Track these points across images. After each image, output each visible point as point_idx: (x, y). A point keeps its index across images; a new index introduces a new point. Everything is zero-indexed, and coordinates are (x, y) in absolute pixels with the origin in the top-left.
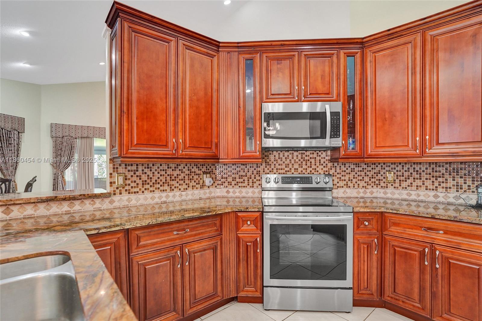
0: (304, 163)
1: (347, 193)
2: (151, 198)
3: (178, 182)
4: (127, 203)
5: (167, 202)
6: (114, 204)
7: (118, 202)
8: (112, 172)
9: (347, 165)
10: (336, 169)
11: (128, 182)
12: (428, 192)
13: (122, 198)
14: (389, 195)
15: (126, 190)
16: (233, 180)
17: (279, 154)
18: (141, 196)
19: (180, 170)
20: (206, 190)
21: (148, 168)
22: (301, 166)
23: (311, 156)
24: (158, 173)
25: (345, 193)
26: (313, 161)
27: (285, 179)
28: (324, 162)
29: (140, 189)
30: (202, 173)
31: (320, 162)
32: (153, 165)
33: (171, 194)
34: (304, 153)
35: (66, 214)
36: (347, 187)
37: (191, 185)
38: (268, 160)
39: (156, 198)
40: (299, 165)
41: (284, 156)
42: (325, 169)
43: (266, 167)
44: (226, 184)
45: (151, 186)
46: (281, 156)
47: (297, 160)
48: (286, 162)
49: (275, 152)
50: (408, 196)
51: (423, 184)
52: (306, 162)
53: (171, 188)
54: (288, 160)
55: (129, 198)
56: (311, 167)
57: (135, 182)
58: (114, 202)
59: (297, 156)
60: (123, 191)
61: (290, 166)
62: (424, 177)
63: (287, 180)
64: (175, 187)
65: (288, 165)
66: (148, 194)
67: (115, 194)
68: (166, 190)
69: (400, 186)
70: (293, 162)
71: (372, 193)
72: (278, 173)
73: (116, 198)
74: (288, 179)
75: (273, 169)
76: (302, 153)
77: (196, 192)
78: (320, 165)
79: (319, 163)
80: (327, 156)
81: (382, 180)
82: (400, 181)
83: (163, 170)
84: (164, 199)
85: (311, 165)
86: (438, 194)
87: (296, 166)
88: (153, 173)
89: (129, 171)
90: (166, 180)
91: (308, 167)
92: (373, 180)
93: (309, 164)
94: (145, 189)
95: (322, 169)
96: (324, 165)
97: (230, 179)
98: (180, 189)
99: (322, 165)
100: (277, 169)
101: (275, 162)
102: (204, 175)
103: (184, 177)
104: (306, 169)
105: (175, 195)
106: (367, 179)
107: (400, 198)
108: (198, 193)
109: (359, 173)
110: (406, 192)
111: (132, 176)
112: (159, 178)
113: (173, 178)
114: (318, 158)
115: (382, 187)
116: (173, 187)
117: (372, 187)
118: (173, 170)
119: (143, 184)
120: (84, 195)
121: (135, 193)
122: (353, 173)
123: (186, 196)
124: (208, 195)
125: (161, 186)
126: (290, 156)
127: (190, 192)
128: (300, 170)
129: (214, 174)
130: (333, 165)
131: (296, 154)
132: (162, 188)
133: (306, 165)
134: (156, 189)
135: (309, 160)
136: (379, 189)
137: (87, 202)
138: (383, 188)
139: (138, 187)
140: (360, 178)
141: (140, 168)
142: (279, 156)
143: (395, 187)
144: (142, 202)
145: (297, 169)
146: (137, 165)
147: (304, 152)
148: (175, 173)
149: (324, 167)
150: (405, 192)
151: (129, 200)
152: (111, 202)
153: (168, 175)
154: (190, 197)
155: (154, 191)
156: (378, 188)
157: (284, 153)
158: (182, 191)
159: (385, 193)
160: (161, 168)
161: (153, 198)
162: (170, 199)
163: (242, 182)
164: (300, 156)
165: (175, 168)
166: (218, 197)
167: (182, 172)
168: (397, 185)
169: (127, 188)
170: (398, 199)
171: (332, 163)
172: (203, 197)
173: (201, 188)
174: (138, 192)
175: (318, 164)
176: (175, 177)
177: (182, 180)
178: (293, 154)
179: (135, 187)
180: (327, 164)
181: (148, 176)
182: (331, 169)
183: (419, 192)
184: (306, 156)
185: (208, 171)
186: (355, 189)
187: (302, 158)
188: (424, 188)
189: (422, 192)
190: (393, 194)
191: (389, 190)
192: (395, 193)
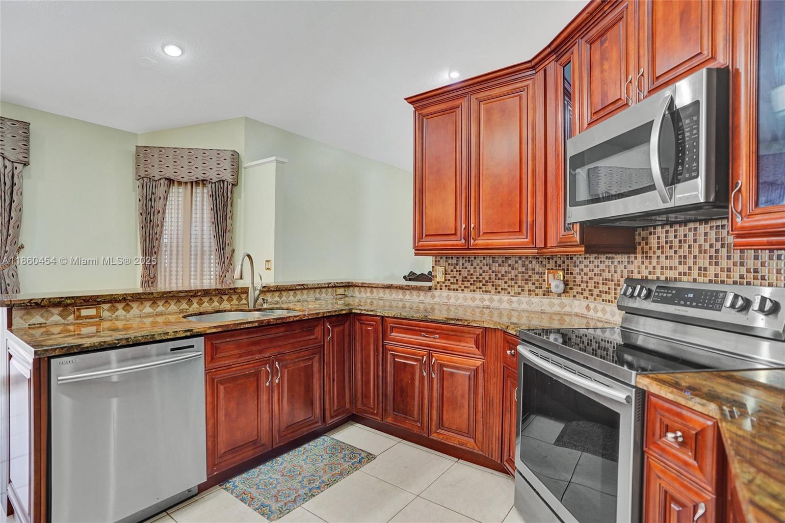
2: (471, 299)
3: (506, 283)
4: (447, 301)
5: (491, 307)
6: (435, 300)
7: (438, 297)
8: (434, 265)
11: (448, 277)
13: (442, 293)
15: (446, 286)
16: (595, 287)
17: (667, 232)
18: (460, 295)
19: (509, 265)
20: (553, 300)
21: (469, 261)
22: (714, 260)
24: (481, 268)
27: (661, 292)
29: (459, 287)
30: (546, 271)
32: (475, 258)
33: (496, 297)
35: (400, 301)
37: (526, 288)
38: (646, 248)
39: (477, 300)
40: (711, 258)
43: (643, 263)
44: (586, 293)
45: (471, 284)
46: (671, 235)
47: (705, 246)
48: (681, 252)
49: (659, 229)
53: (496, 289)
54: (685, 246)
55: (449, 295)
57: (455, 277)
58: (435, 297)
59: (706, 234)
60: (444, 287)
61: (690, 262)
63: (665, 295)
64: (502, 289)
65: (685, 257)
66: (468, 294)
67: (436, 289)
68: (490, 292)
70: (696, 251)
73: (437, 293)
74: (667, 293)
75: (654, 268)
76: (717, 227)
77: (535, 300)
83: (487, 265)
84: (487, 303)
87: (703, 262)
88: (475, 268)
89: (449, 264)
90: (490, 279)
94: (465, 287)
97: (591, 285)
98: (509, 293)
101: (659, 253)
102: (549, 275)
103: (516, 276)
104: (729, 270)
105: (501, 299)
108: (538, 303)
111: (452, 271)
112: (480, 275)
113: (500, 276)
116: (499, 289)
118: (499, 265)
119: (463, 281)
120: (409, 286)
121: (454, 290)
123: (519, 304)
124: (557, 309)
125: (483, 285)
127: (524, 298)
128: (712, 270)
129: (571, 274)
132: (484, 288)
133: (729, 258)
134: (477, 288)
137: (415, 293)
139: (457, 284)
141: (461, 261)
142: (667, 237)
144: (461, 301)
145: (705, 269)
146: (458, 258)
148: (503, 270)
151: (448, 298)
152: (433, 297)
153: (493, 272)
154: (524, 306)
155: (474, 291)
157: (676, 230)
158: (511, 296)
160: (484, 261)
161: (473, 299)
162: (495, 304)
163: (606, 292)
164: (712, 235)
165: (503, 262)
166: (576, 315)
167: (513, 269)
169: (447, 283)
172: (547, 309)
173: (544, 295)
174: (457, 290)
176: (502, 275)
177: (512, 279)
179: (454, 284)
181: (469, 271)
185: (558, 268)
187: (717, 240)
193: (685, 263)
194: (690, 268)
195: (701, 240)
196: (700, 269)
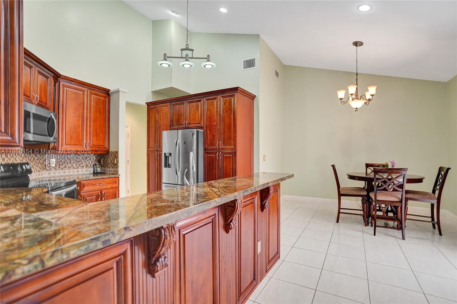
12: (74, 169)
14: (52, 175)
50: (64, 174)
51: (72, 166)
62: (72, 161)
69: (59, 168)
71: (42, 175)
82: (59, 165)
86: (79, 170)
92: (42, 166)
106: (40, 165)
107: (59, 175)
117: (42, 170)
136: (45, 171)
138: (48, 170)
143: (56, 170)
150: (62, 171)
159: (49, 174)
168: (57, 167)
170: (58, 177)
188: (72, 168)
189: (71, 170)
190: (54, 173)
191: (52, 172)
192: (56, 173)
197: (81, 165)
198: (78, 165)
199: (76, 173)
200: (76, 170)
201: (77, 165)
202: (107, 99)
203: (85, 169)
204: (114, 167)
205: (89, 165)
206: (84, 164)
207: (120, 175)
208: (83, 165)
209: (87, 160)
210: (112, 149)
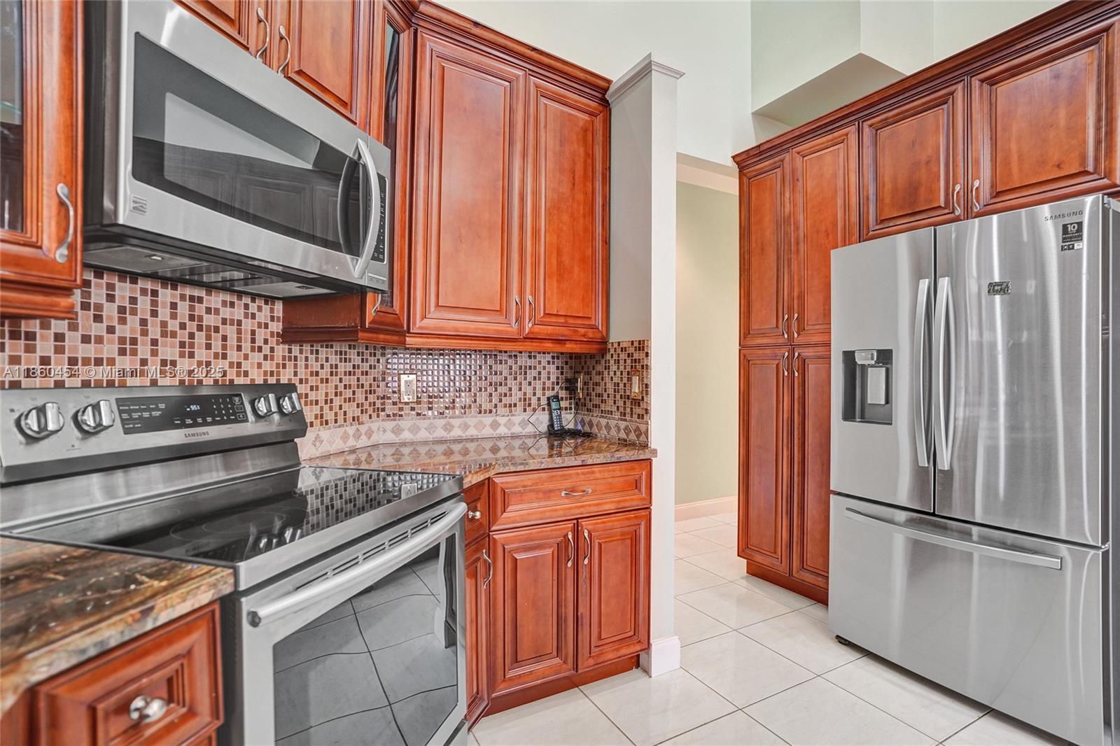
0: (200, 338)
1: (323, 441)
9: (322, 356)
10: (296, 366)
12: (482, 417)
14: (406, 436)
22: (187, 348)
23: (226, 313)
25: (318, 444)
26: (231, 331)
27: (135, 411)
28: (266, 341)
31: (253, 341)
34: (200, 300)
36: (322, 424)
40: (182, 345)
41: (111, 298)
42: (268, 366)
47: (173, 325)
48: (123, 331)
50: (447, 432)
51: (475, 401)
52: (208, 337)
54: (133, 322)
56: (224, 357)
59: (174, 306)
61: (144, 350)
62: (475, 385)
63: (146, 415)
65: (134, 341)
69: (430, 408)
70: (154, 331)
71: (369, 434)
72: (77, 382)
74: (150, 410)
76: (192, 298)
78: (253, 349)
79: (249, 344)
80: (272, 319)
81: (389, 398)
82: (431, 397)
85: (224, 347)
86: (498, 418)
87: (169, 350)
91: (216, 356)
92: (371, 398)
93: (217, 346)
95: (259, 365)
96: (266, 349)
99: (260, 349)
100: (73, 361)
104: (208, 364)
106: (360, 396)
107: (431, 437)
109: (346, 379)
110: (443, 422)
114: (248, 325)
115: (388, 416)
117: (370, 417)
122: (335, 379)
126: (144, 303)
130: (290, 351)
131: (166, 295)
133: (208, 347)
135: (217, 330)
136: (383, 420)
138: (392, 418)
140: (349, 394)
143: (418, 414)
145: (174, 363)
147: (201, 293)
149: (266, 358)
150: (441, 422)
156: (381, 418)
157: (111, 287)
159: (397, 431)
164: (183, 308)
168: (423, 407)
170: (425, 443)
171: (287, 347)
175: (246, 346)
178: (155, 293)
180: (272, 350)
182: (284, 366)
183: (466, 420)
184: (208, 310)
186: (340, 426)
187: (192, 318)
188: (474, 410)
189: (472, 419)
190: (414, 429)
191: (405, 423)
192: (418, 429)
193: (134, 353)
194: (144, 362)
195: (164, 313)
196: (164, 363)
197: (506, 400)
198: (495, 400)
199: (488, 432)
200: (488, 419)
201: (491, 401)
202: (598, 121)
203: (519, 417)
204: (628, 410)
205: (534, 401)
206: (516, 396)
207: (655, 452)
208: (514, 400)
209: (525, 379)
210: (620, 333)
